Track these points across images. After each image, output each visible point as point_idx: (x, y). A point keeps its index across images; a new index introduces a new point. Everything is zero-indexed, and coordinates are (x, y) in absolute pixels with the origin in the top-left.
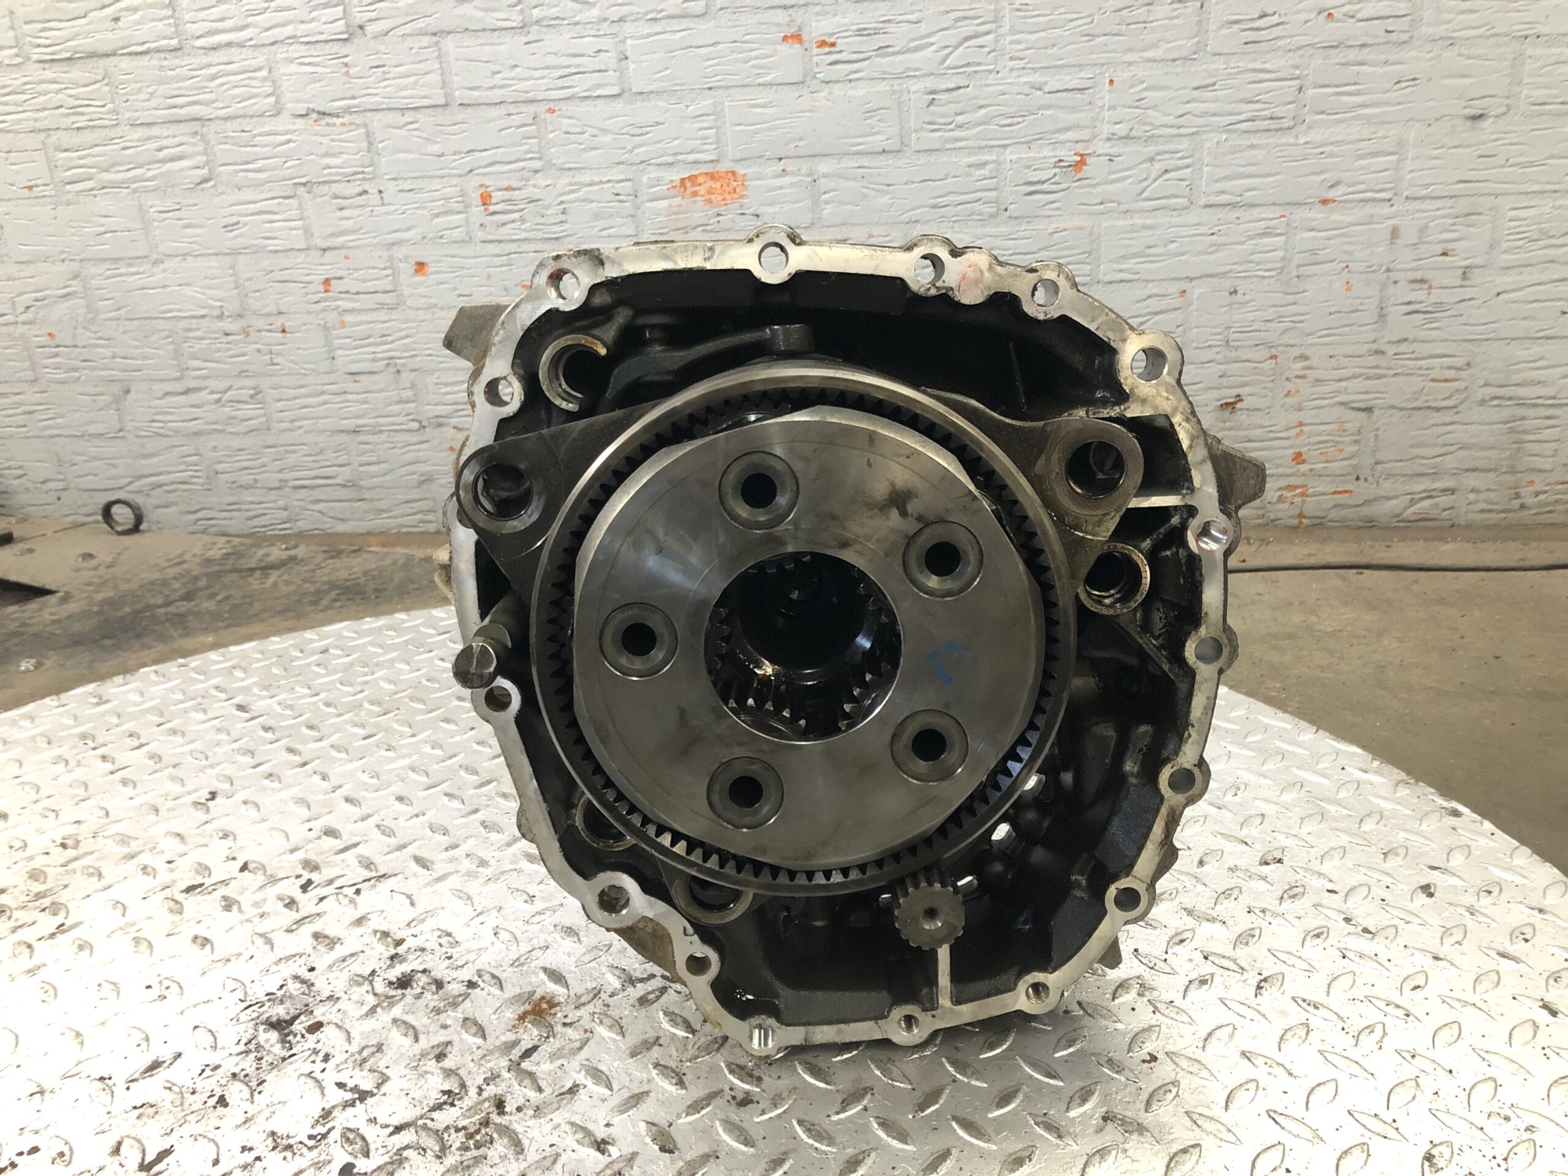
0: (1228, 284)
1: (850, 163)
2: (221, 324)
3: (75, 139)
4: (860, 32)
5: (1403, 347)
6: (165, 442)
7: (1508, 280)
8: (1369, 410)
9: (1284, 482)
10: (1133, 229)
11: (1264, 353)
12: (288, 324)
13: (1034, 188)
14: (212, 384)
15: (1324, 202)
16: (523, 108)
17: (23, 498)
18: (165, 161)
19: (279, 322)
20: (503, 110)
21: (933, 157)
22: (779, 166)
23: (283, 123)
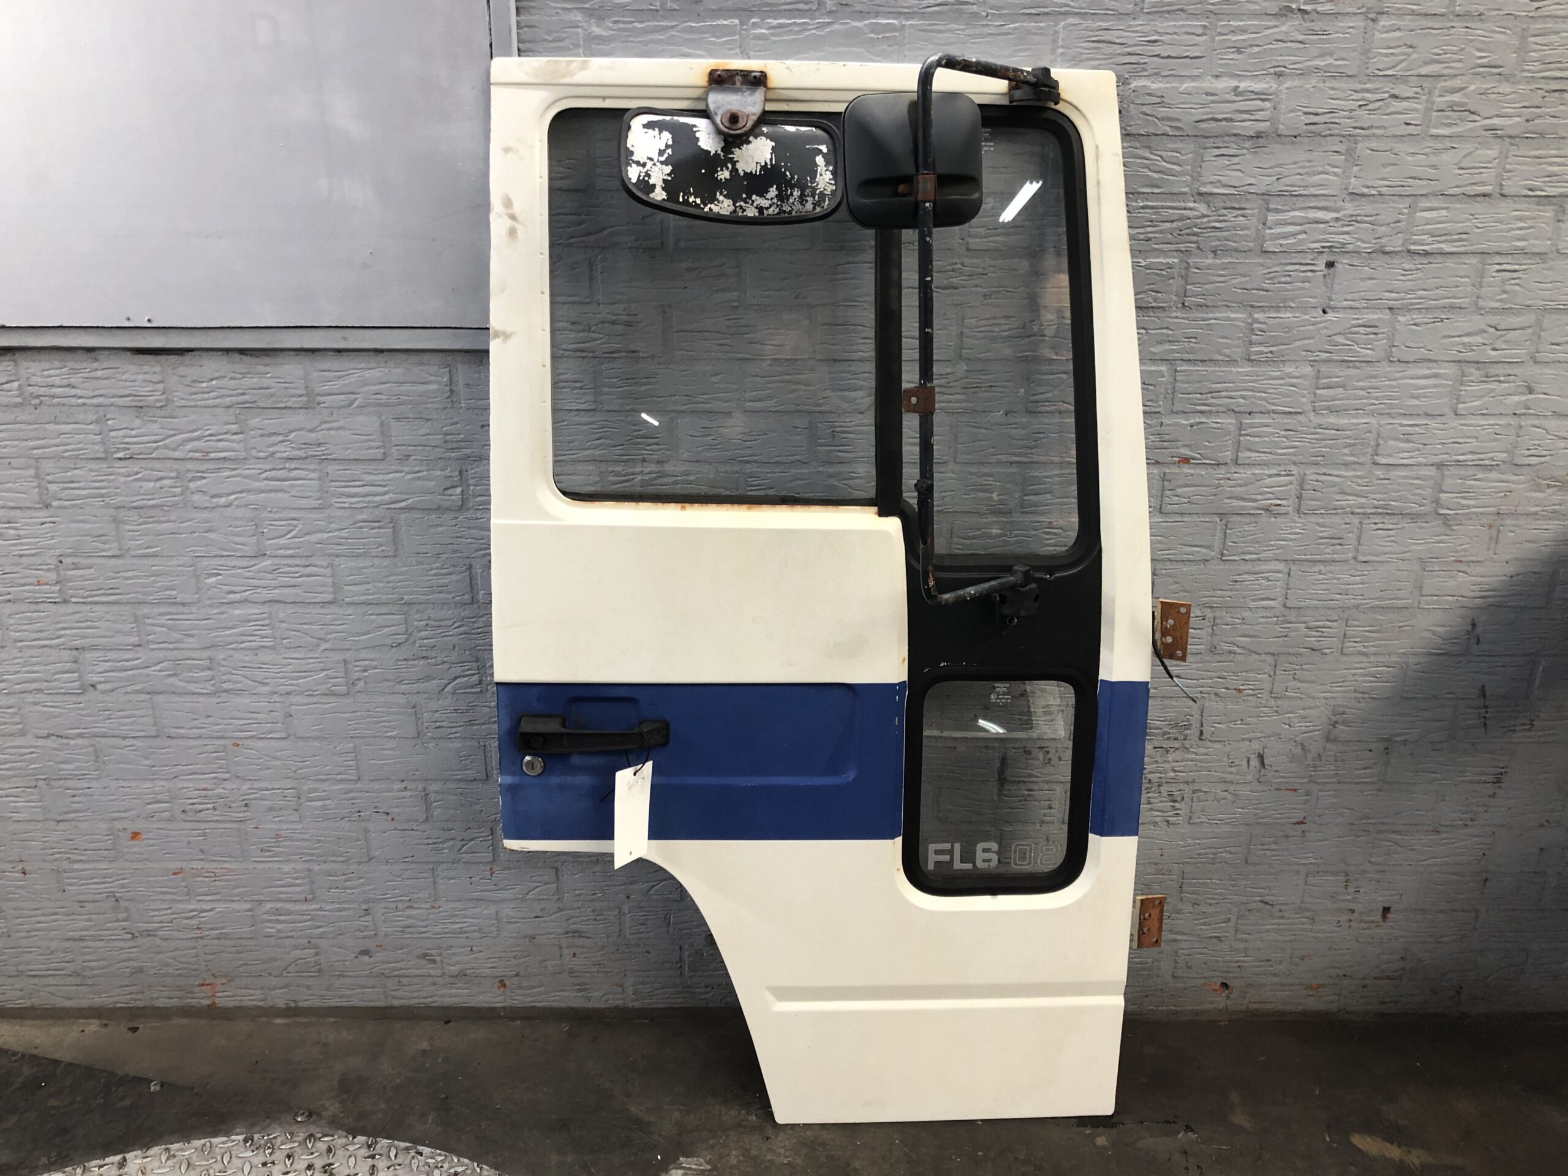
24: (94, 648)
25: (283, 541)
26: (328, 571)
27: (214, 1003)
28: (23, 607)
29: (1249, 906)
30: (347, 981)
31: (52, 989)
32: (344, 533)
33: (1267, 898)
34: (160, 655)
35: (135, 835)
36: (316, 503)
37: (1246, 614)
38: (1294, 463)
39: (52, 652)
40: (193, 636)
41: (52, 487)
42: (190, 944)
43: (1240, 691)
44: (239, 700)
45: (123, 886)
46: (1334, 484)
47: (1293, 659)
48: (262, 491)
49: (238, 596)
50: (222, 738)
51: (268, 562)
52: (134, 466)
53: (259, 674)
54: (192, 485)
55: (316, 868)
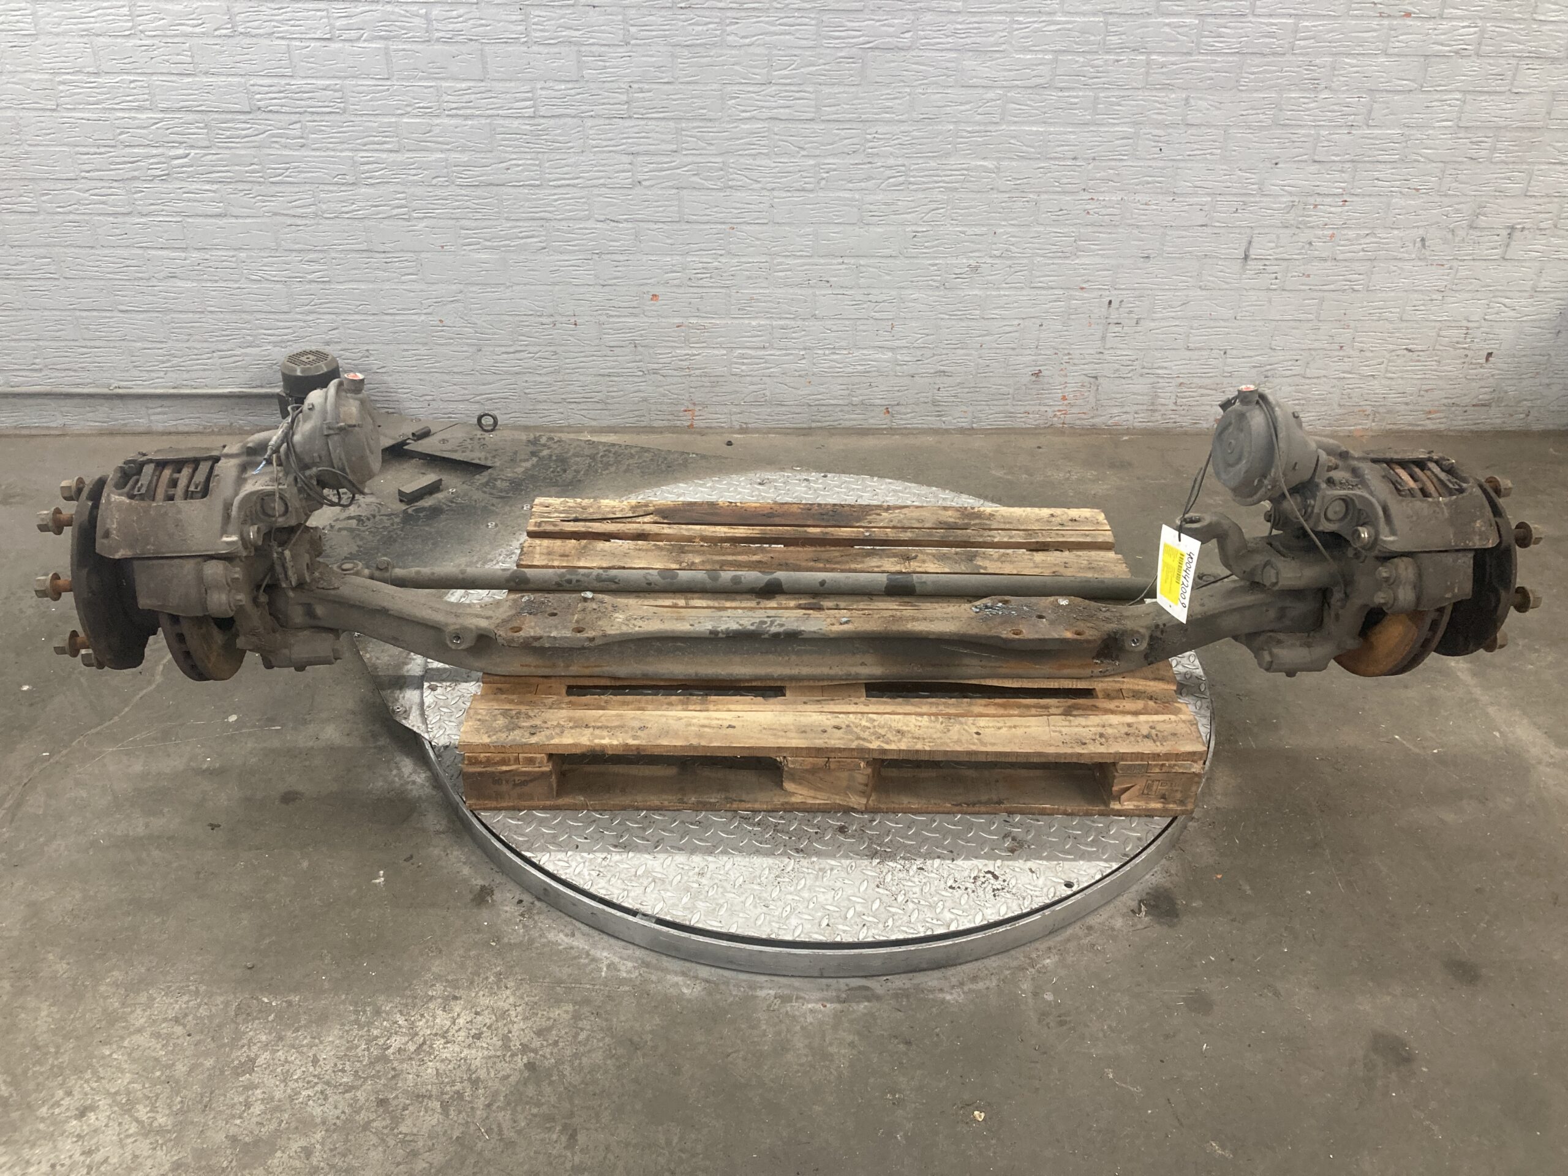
0: (1039, 322)
1: (872, 261)
2: (541, 319)
3: (474, 224)
4: (885, 204)
5: (1111, 351)
6: (499, 377)
7: (1152, 325)
8: (1096, 378)
9: (1057, 408)
10: (1000, 296)
11: (1052, 351)
12: (578, 321)
13: (958, 276)
14: (531, 349)
15: (1082, 288)
16: (719, 226)
17: (407, 404)
18: (522, 238)
19: (572, 321)
20: (707, 226)
21: (912, 260)
22: (841, 260)
23: (589, 224)
24: (647, 153)
25: (785, 72)
26: (812, 96)
27: (692, 425)
28: (602, 121)
29: (1399, 352)
30: (784, 409)
31: (583, 412)
32: (827, 67)
33: (1410, 347)
34: (690, 159)
35: (655, 297)
36: (811, 43)
37: (1431, 132)
38: (1481, 18)
39: (616, 156)
40: (711, 144)
41: (633, 30)
42: (679, 380)
43: (1417, 190)
44: (739, 194)
45: (641, 336)
46: (1504, 34)
47: (1457, 166)
48: (776, 34)
49: (748, 114)
50: (724, 223)
51: (774, 88)
52: (690, 14)
53: (755, 175)
54: (728, 28)
55: (774, 323)
